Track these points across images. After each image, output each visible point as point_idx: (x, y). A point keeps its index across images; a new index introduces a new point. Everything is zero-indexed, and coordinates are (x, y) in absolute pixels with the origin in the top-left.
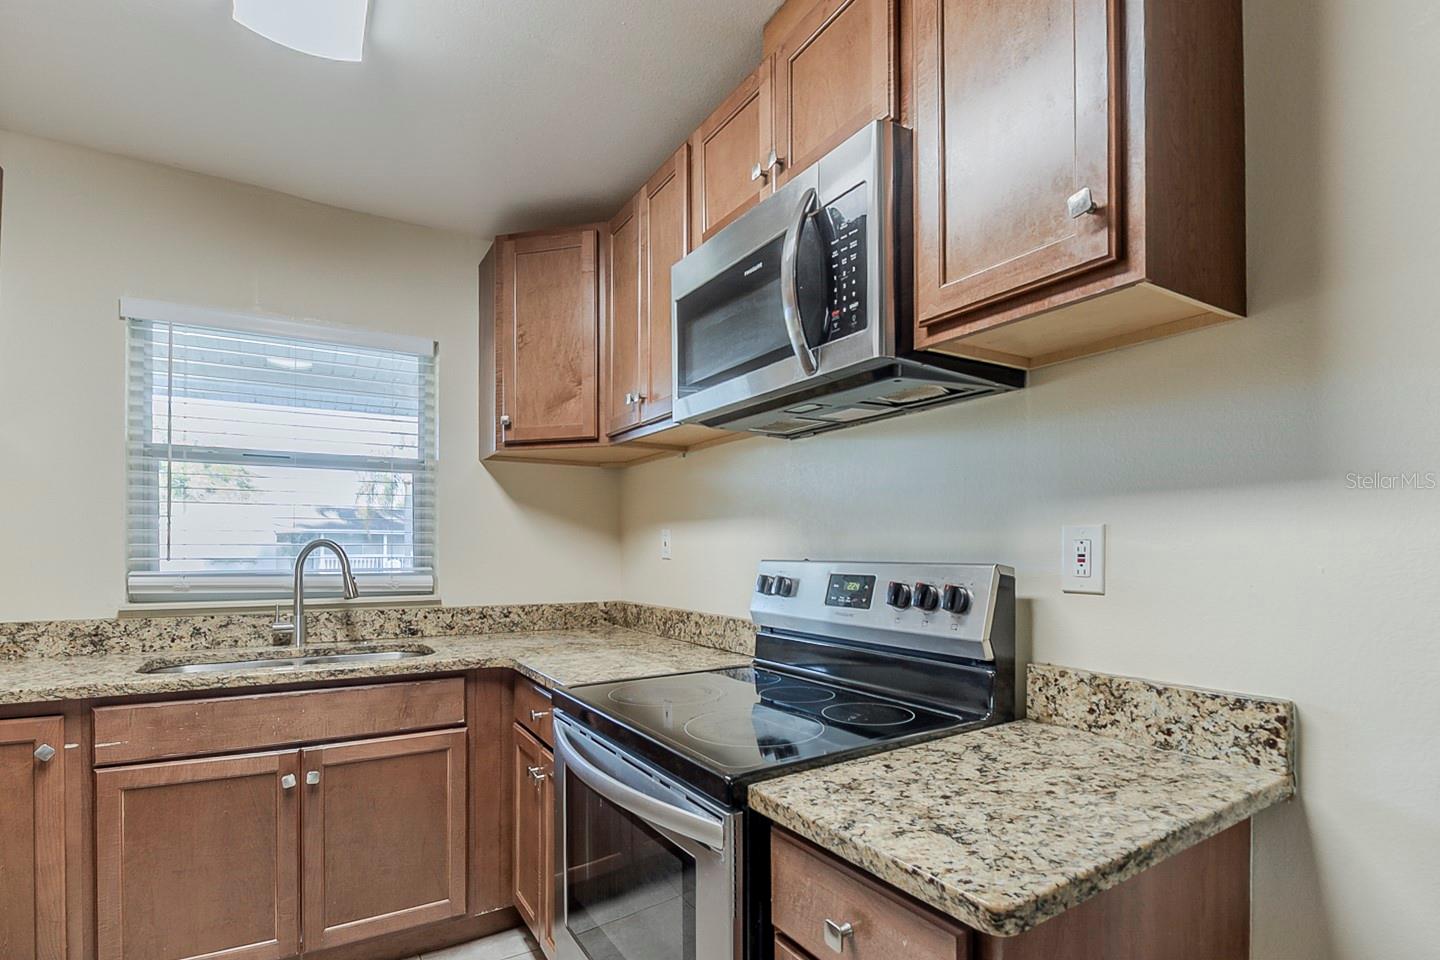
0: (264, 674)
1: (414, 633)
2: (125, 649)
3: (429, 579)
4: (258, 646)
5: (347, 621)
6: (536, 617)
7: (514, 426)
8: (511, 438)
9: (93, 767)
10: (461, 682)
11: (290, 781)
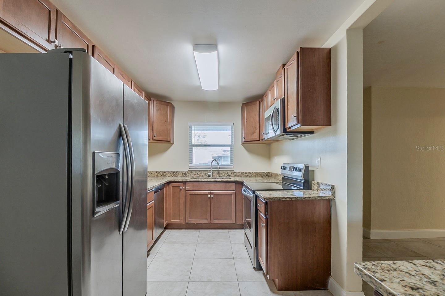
0: (206, 180)
1: (229, 176)
2: (189, 176)
3: (232, 166)
4: (206, 177)
5: (219, 173)
6: (252, 174)
7: (245, 138)
8: (245, 141)
9: (186, 191)
10: (234, 183)
11: (209, 196)
